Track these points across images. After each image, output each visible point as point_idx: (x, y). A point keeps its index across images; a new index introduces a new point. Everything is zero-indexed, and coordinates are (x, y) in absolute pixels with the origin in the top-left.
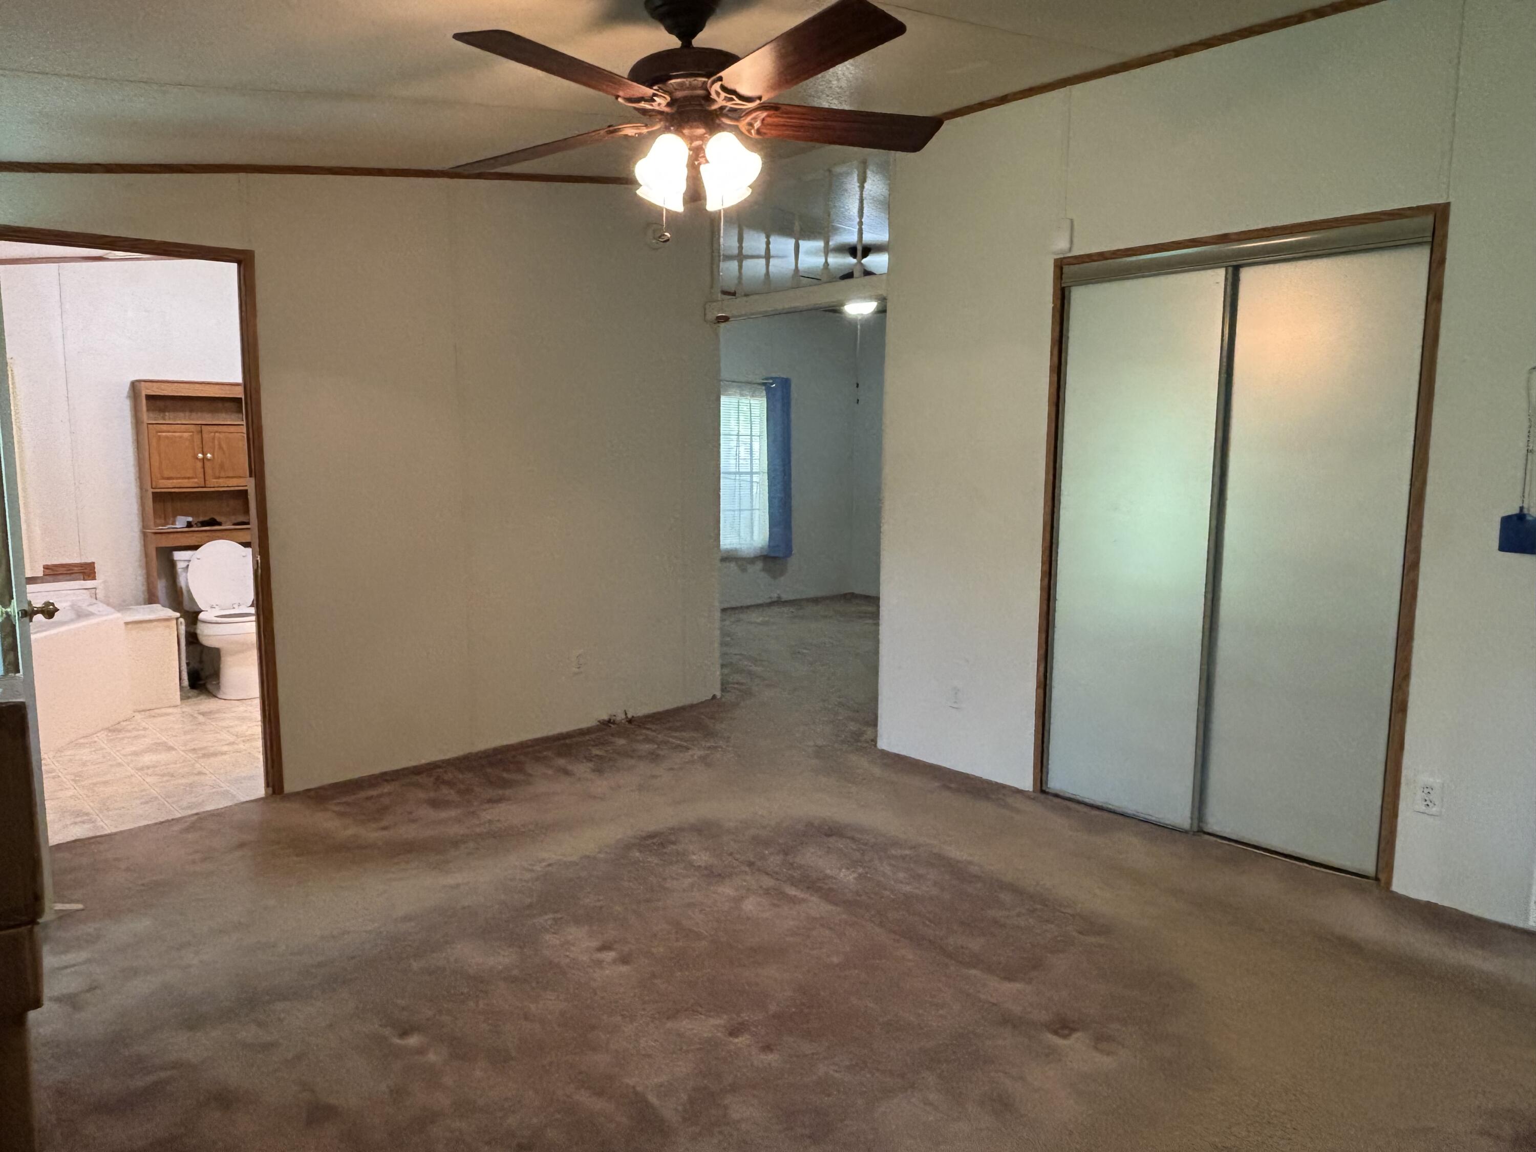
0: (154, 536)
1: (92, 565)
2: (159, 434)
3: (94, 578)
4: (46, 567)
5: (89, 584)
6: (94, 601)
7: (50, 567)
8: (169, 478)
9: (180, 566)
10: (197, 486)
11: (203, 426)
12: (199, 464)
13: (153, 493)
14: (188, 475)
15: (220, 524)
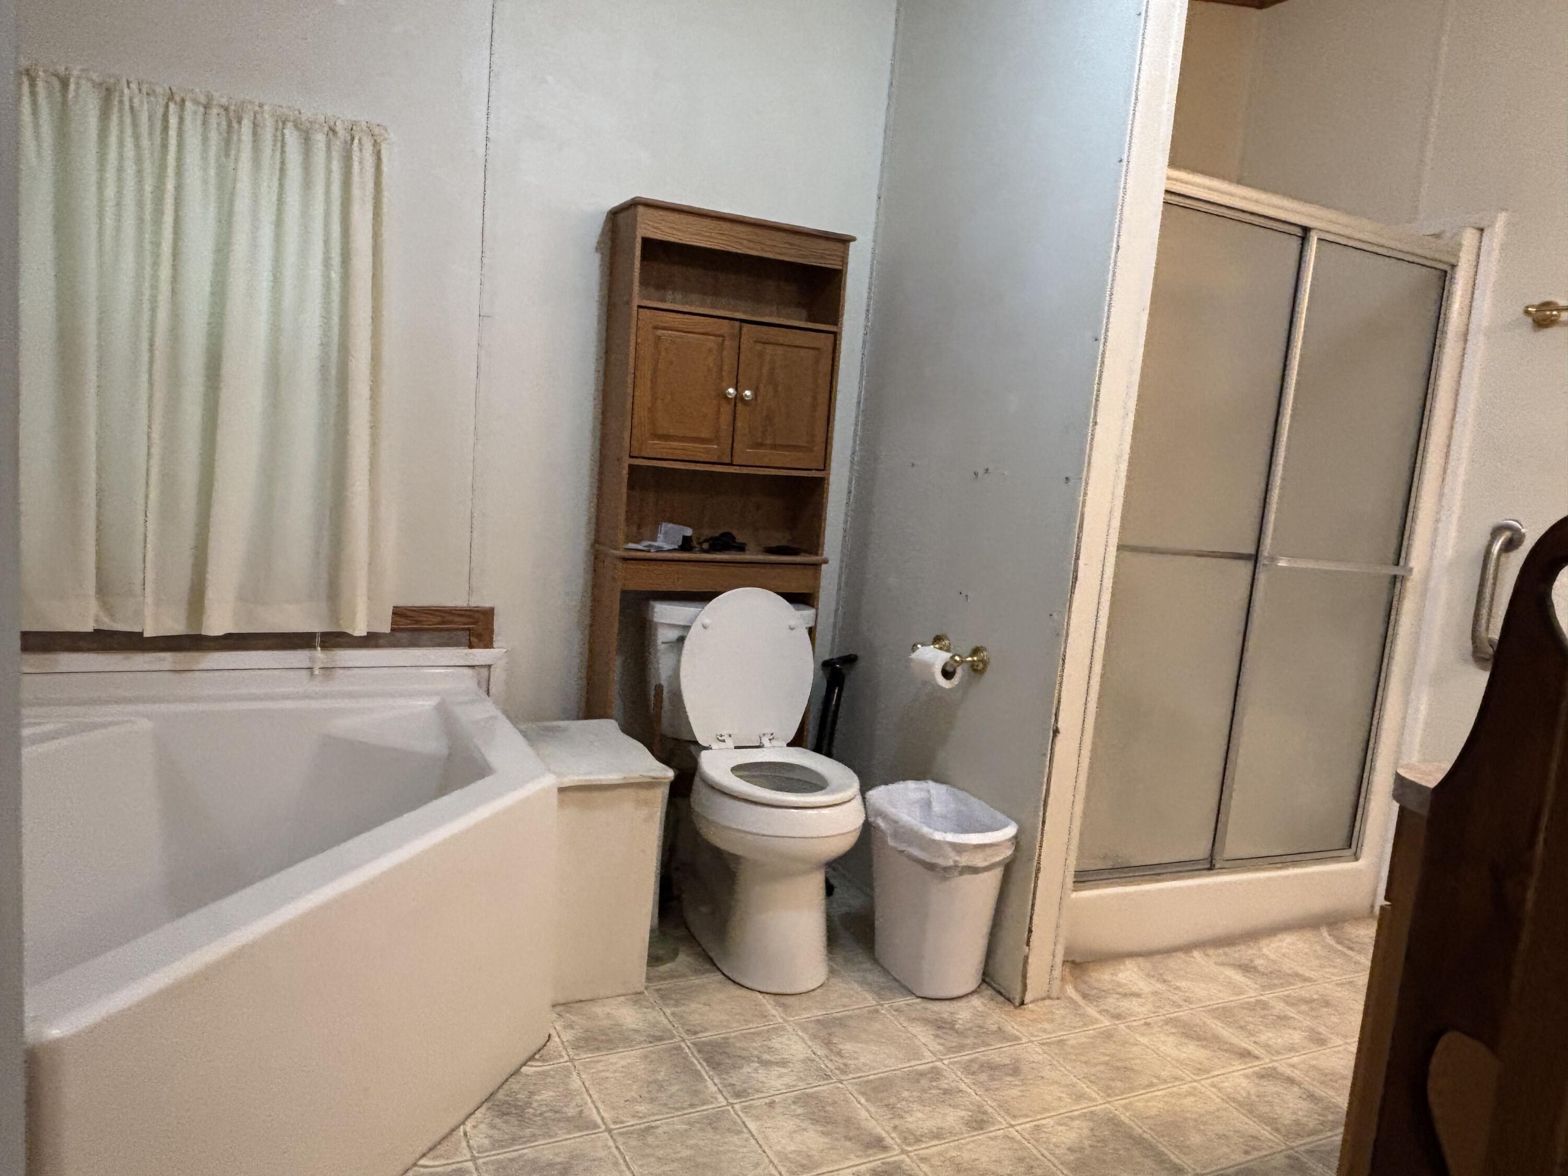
0: (620, 565)
1: (487, 615)
2: (660, 332)
3: (489, 644)
4: (398, 613)
5: (480, 655)
6: (484, 696)
7: (409, 613)
8: (666, 437)
9: (664, 635)
10: (714, 459)
11: (746, 327)
12: (726, 409)
13: (632, 468)
14: (703, 435)
15: (741, 548)
